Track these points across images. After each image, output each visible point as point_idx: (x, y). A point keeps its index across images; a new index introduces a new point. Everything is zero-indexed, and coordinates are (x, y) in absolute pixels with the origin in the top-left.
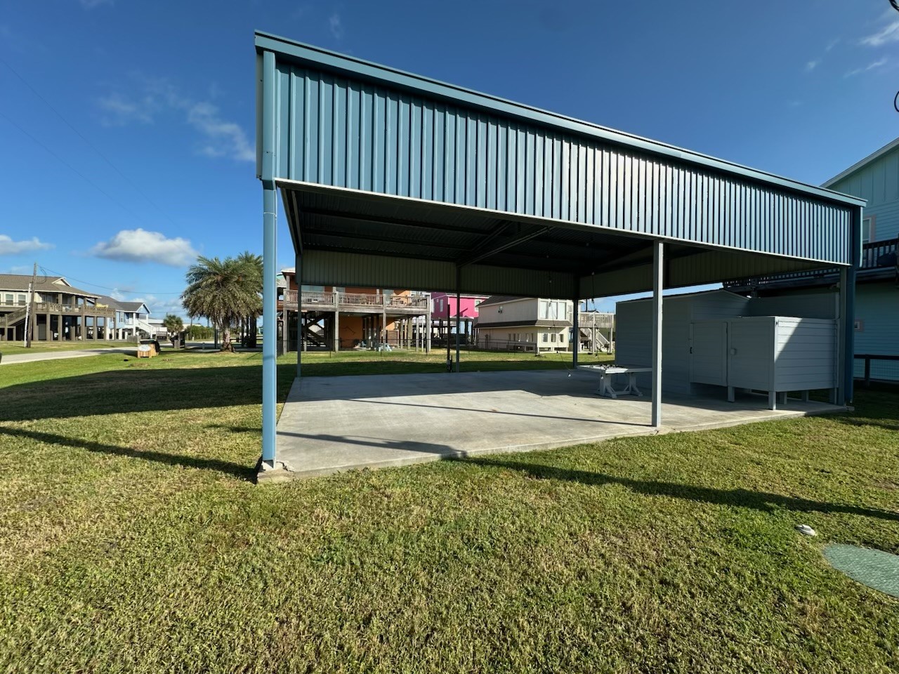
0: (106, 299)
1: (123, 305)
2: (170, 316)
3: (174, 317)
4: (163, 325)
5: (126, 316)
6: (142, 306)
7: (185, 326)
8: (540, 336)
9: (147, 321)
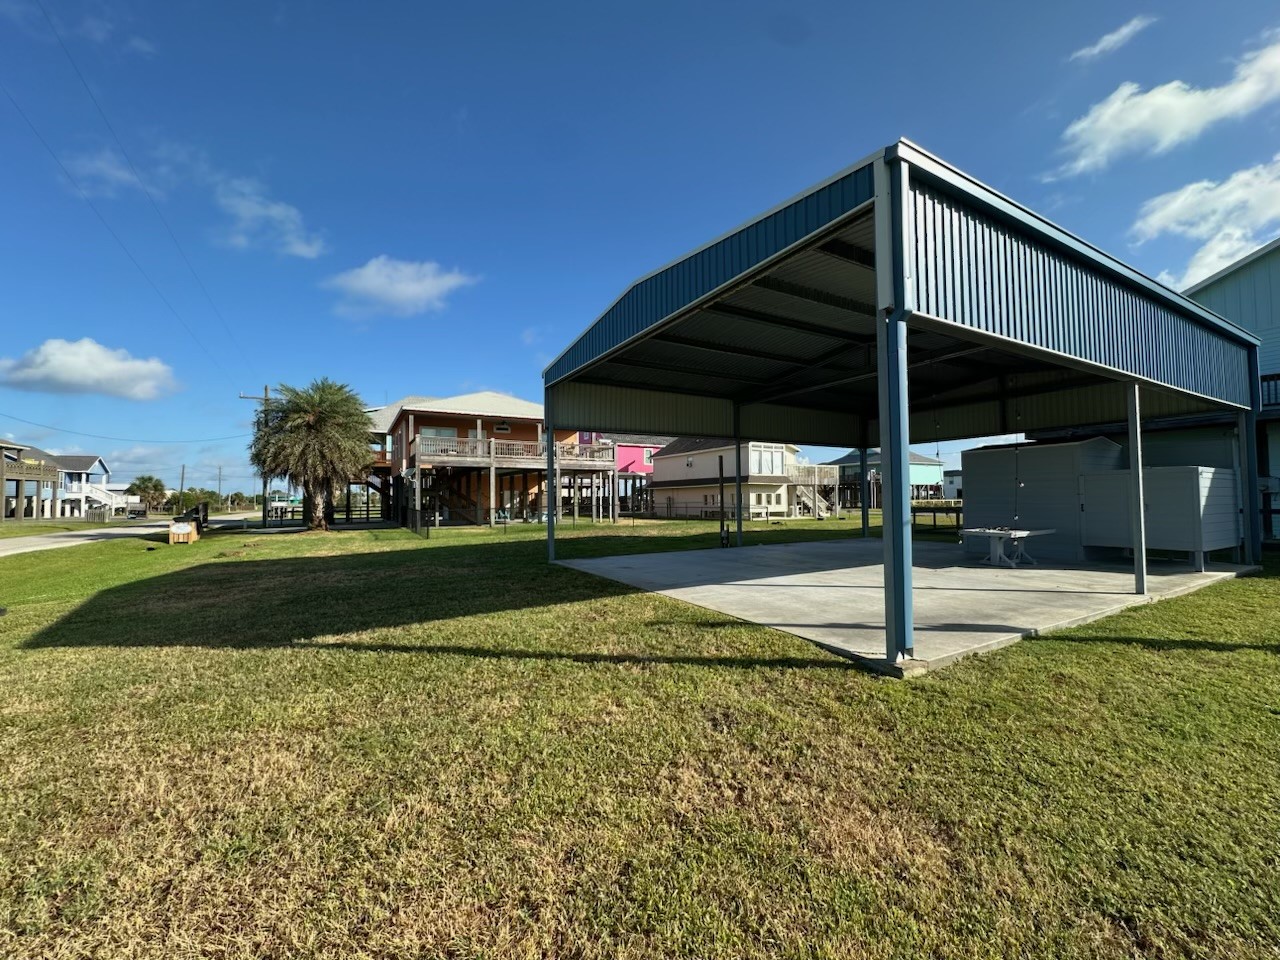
0: (37, 454)
1: (63, 461)
2: (143, 478)
3: (150, 479)
4: (130, 492)
5: (67, 479)
6: (97, 463)
7: (169, 493)
8: (753, 497)
9: (104, 486)
